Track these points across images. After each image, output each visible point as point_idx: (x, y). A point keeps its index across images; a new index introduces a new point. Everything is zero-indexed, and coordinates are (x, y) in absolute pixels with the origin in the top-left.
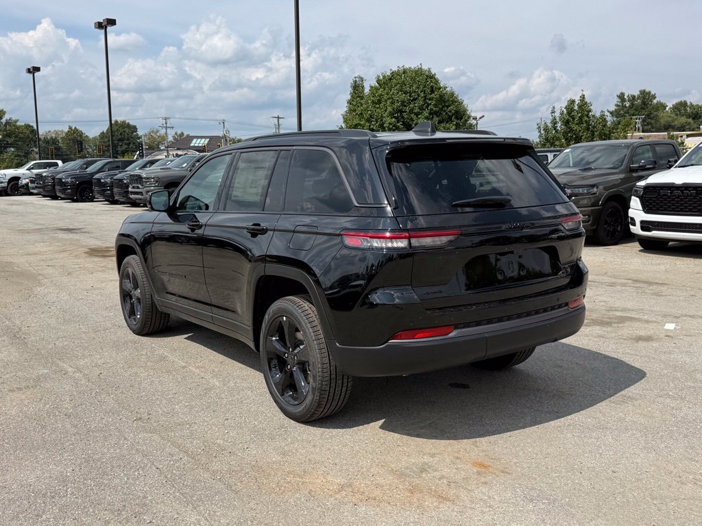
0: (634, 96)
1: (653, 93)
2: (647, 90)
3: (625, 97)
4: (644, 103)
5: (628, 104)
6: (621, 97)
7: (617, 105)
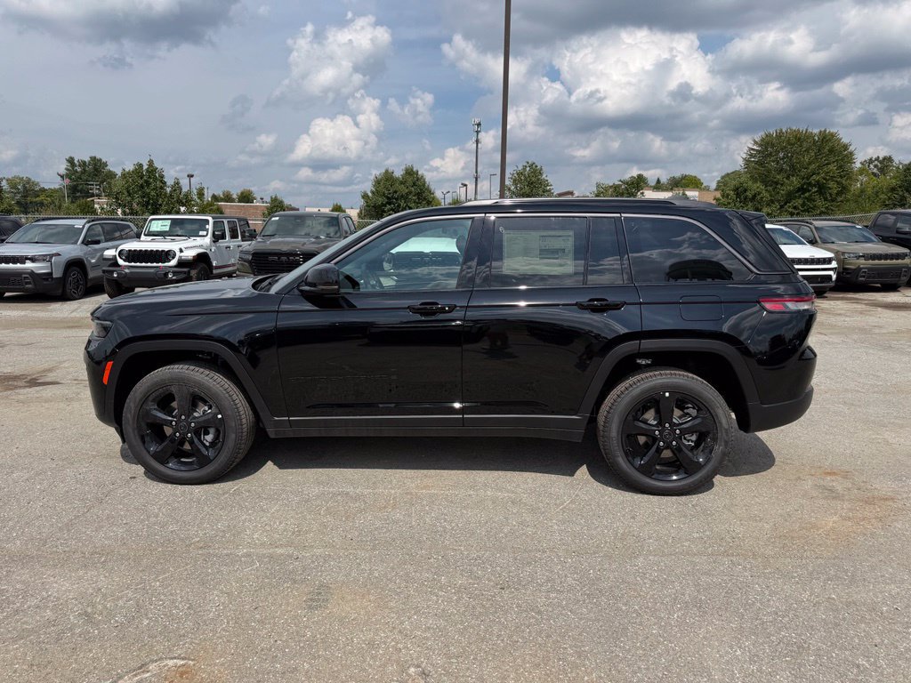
0: (85, 162)
1: (104, 160)
2: (98, 157)
3: (76, 162)
4: (96, 169)
5: (79, 169)
6: (71, 161)
7: (67, 169)
